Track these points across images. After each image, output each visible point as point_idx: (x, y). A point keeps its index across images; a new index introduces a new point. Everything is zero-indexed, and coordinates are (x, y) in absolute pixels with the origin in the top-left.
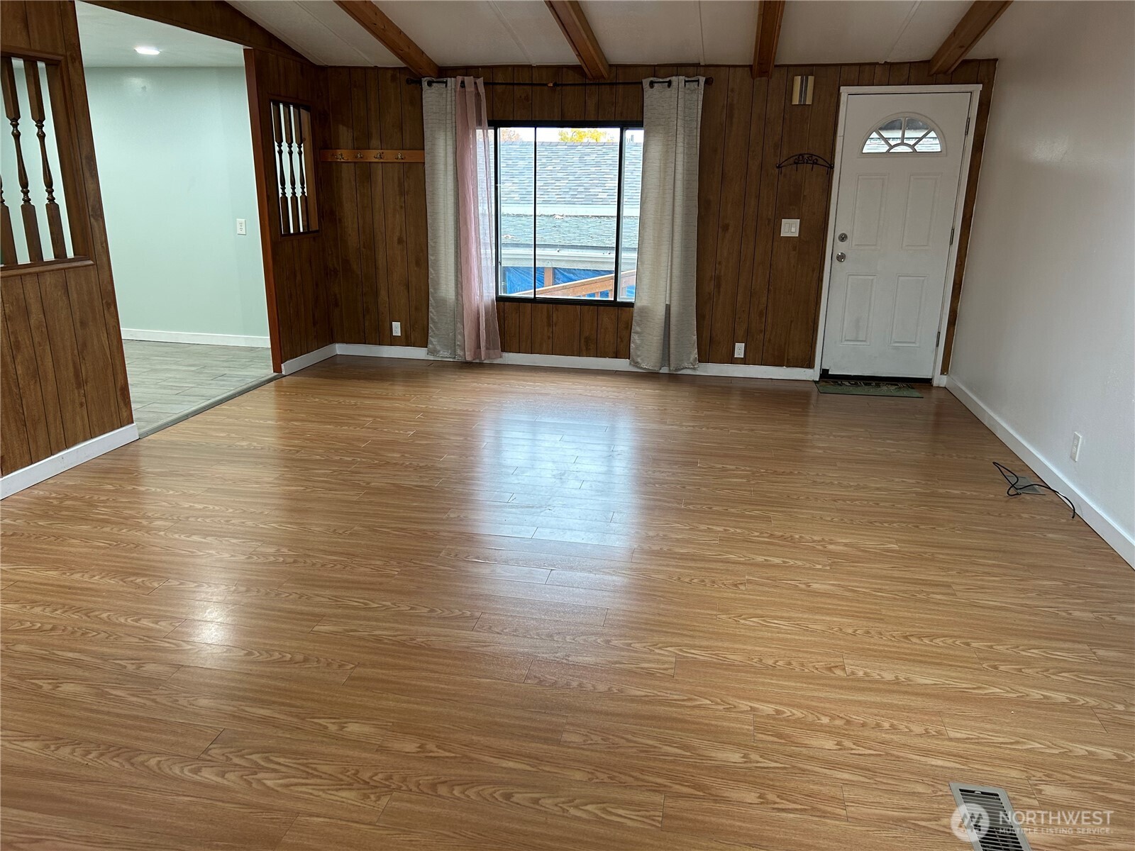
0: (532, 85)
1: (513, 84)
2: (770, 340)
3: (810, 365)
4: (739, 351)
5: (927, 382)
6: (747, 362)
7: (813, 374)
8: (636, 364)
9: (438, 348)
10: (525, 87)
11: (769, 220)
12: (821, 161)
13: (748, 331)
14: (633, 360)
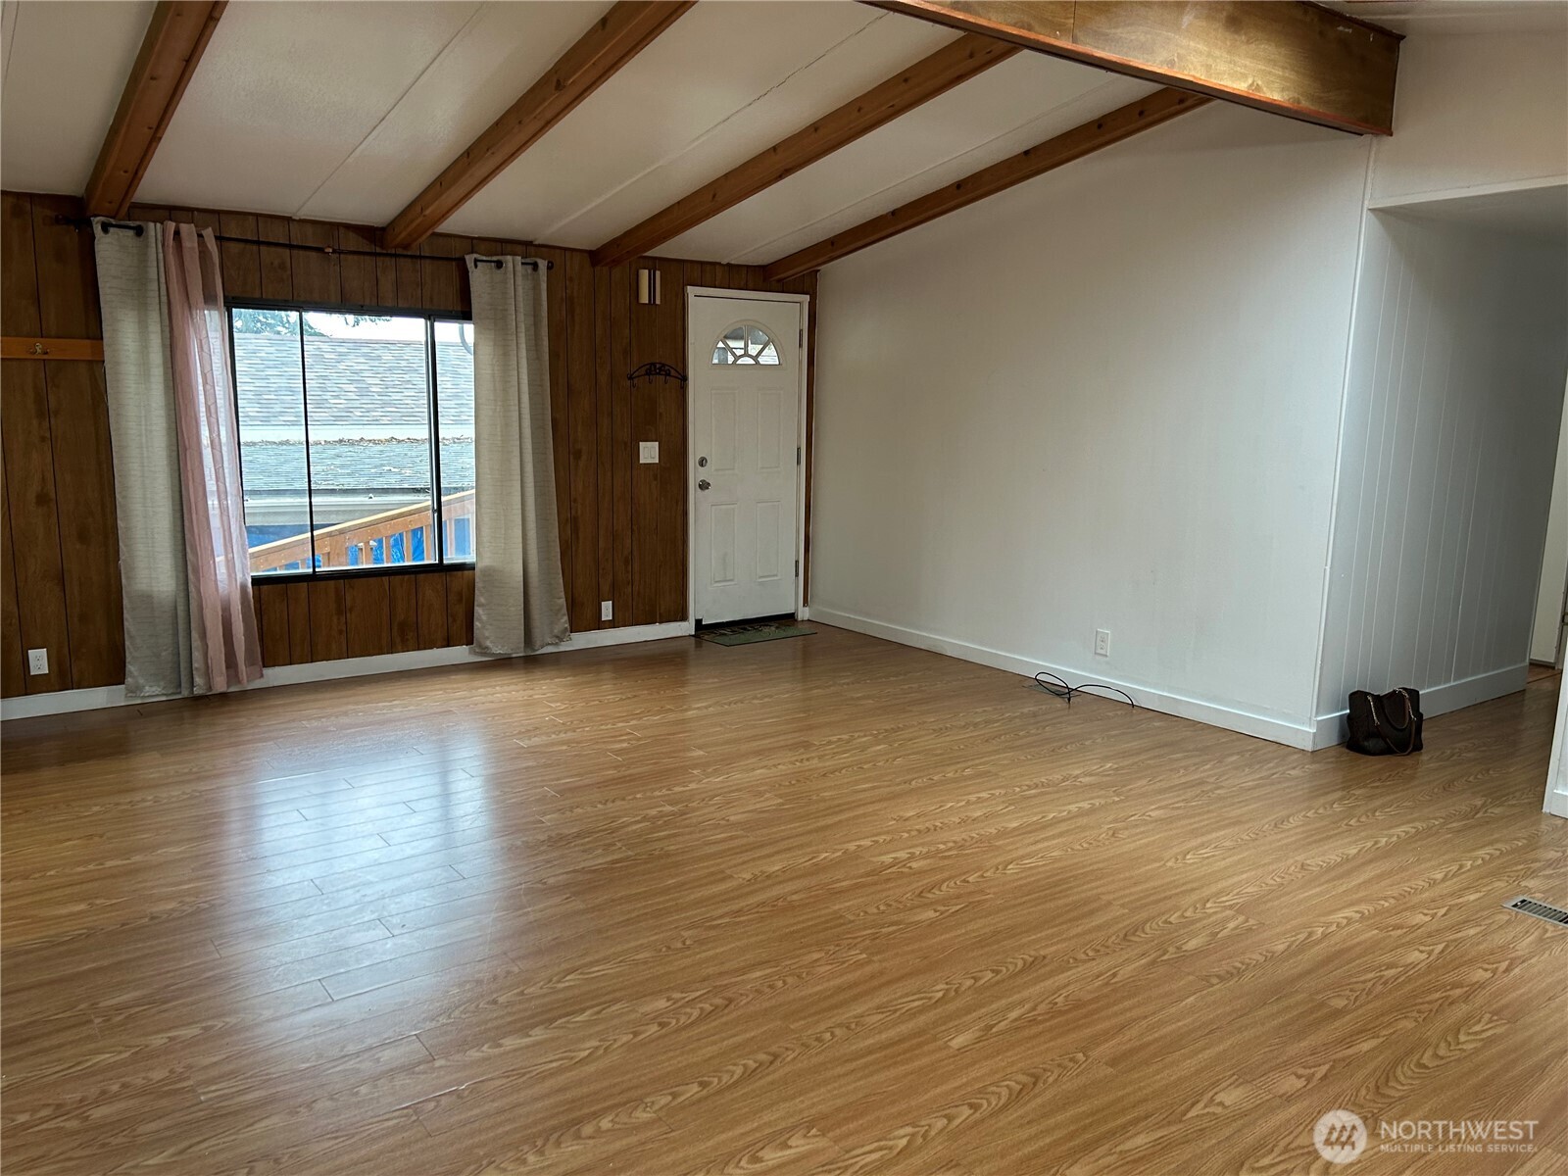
0: (291, 246)
1: (258, 243)
2: (639, 593)
3: (684, 618)
4: (607, 610)
5: (789, 619)
6: (616, 625)
7: (686, 628)
8: (484, 651)
9: (141, 681)
10: (280, 250)
11: (626, 444)
12: (673, 372)
13: (613, 585)
14: (480, 646)
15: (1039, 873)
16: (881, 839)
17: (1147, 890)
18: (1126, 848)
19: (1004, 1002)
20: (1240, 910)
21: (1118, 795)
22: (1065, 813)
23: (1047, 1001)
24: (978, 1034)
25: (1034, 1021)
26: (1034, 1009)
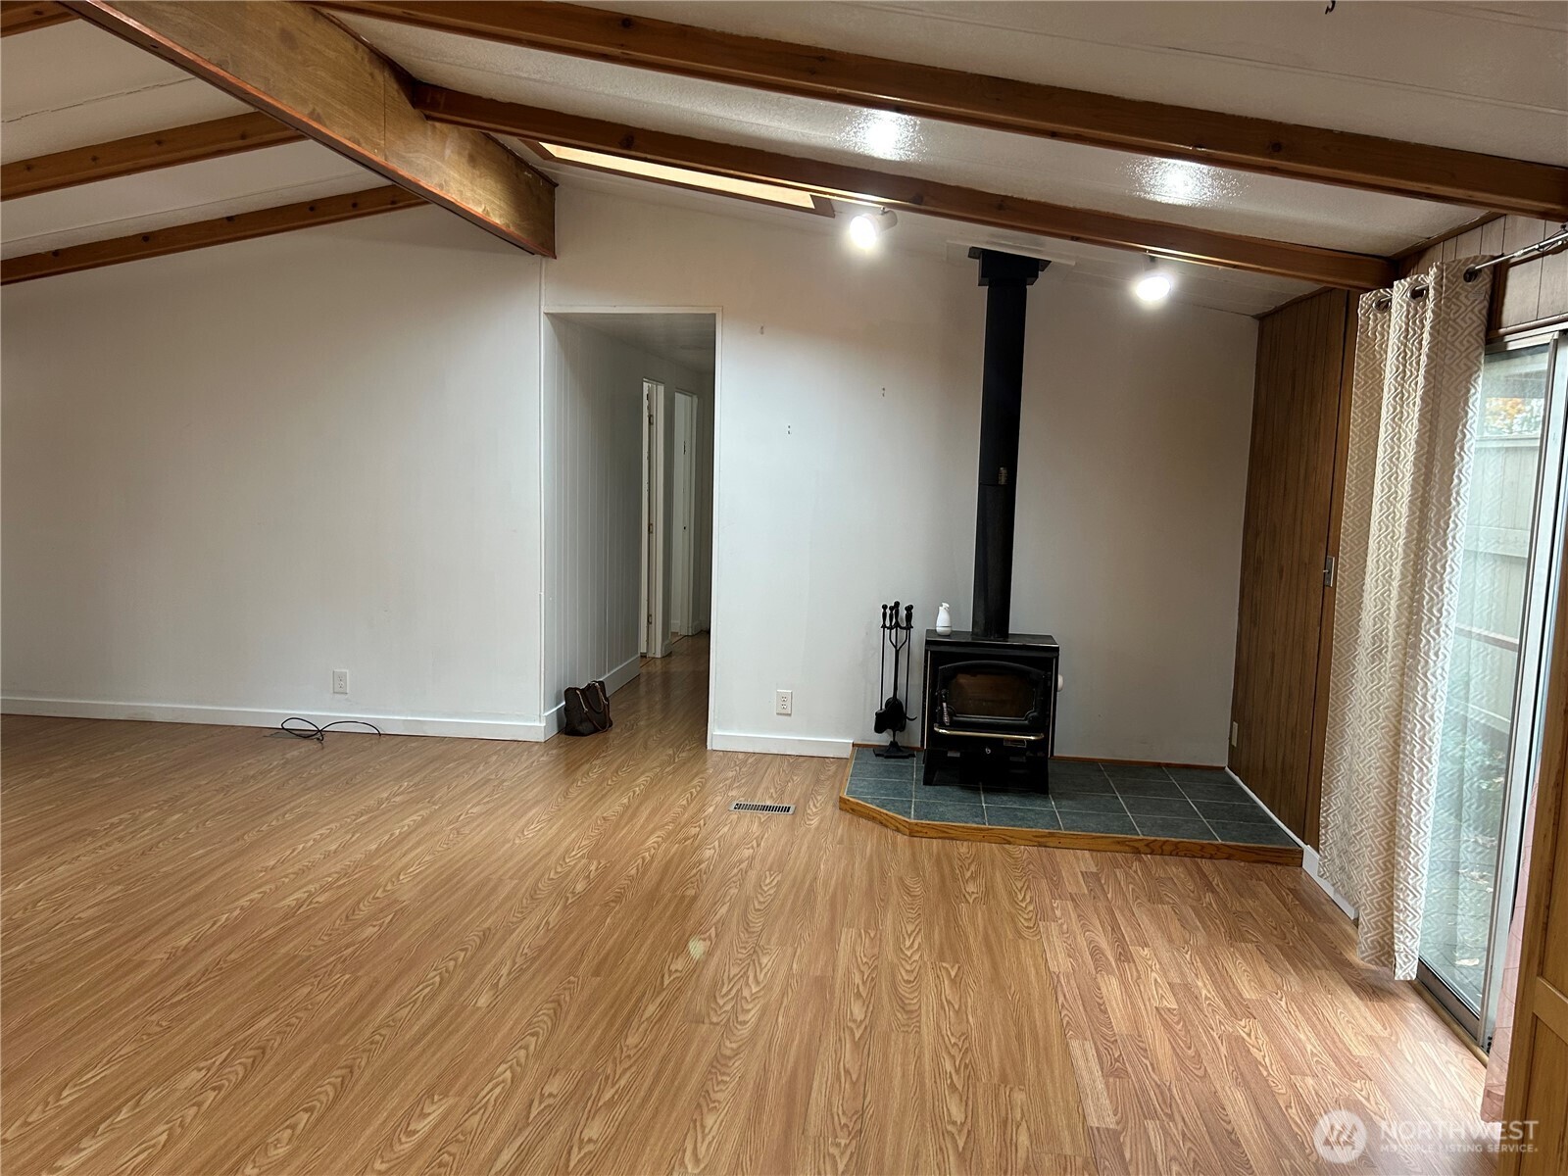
15: (428, 875)
16: (266, 888)
17: (518, 863)
18: (477, 839)
19: (489, 966)
20: (590, 857)
21: (434, 804)
22: (406, 828)
23: (519, 955)
24: (492, 993)
25: (522, 971)
26: (514, 963)
